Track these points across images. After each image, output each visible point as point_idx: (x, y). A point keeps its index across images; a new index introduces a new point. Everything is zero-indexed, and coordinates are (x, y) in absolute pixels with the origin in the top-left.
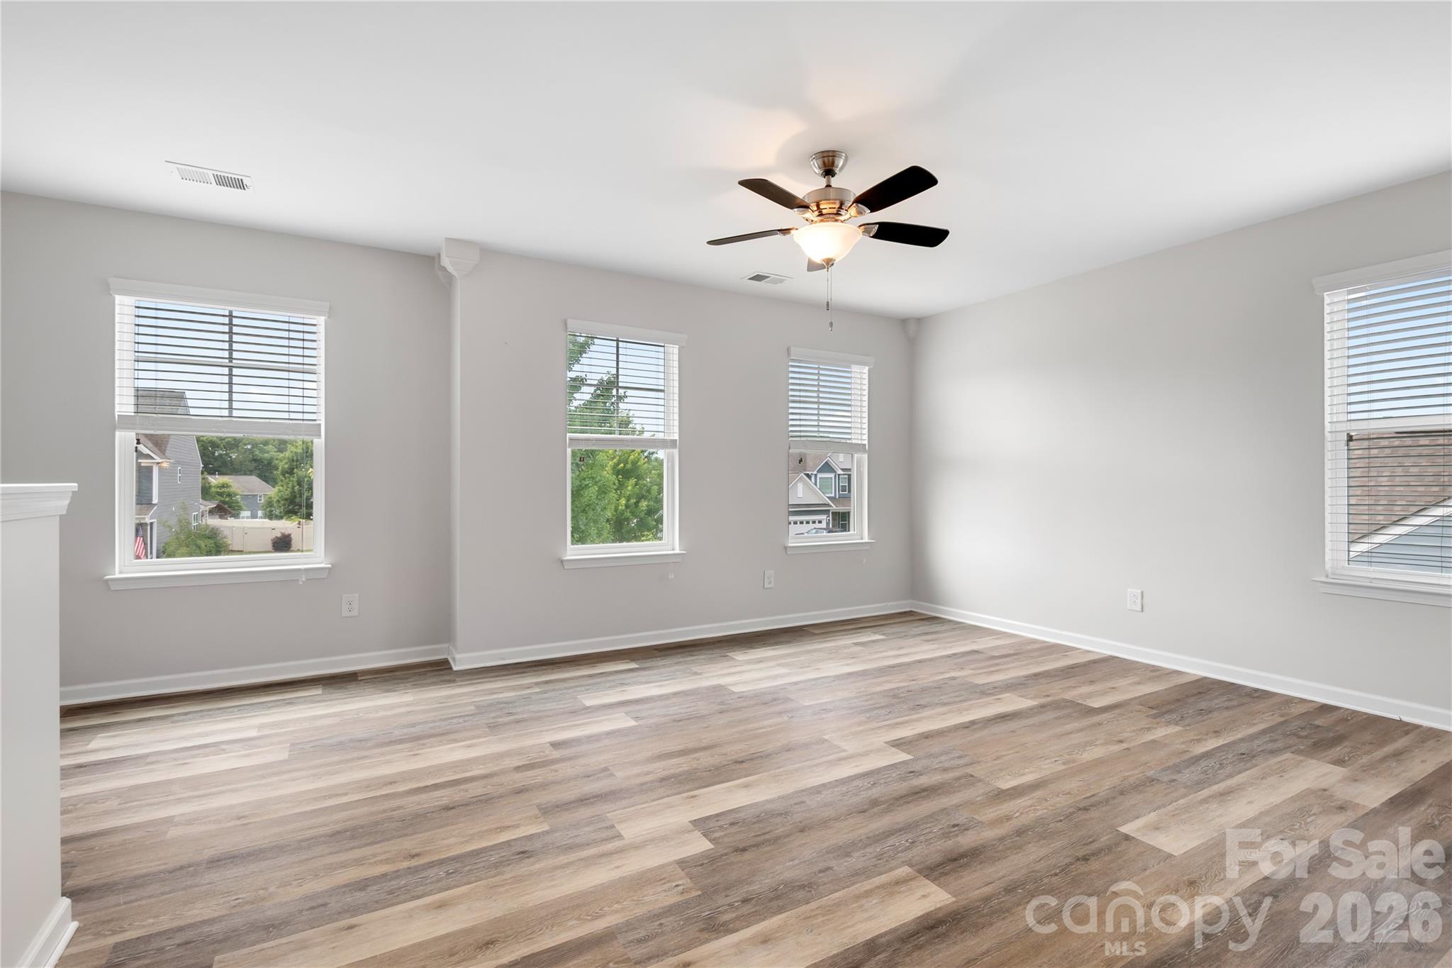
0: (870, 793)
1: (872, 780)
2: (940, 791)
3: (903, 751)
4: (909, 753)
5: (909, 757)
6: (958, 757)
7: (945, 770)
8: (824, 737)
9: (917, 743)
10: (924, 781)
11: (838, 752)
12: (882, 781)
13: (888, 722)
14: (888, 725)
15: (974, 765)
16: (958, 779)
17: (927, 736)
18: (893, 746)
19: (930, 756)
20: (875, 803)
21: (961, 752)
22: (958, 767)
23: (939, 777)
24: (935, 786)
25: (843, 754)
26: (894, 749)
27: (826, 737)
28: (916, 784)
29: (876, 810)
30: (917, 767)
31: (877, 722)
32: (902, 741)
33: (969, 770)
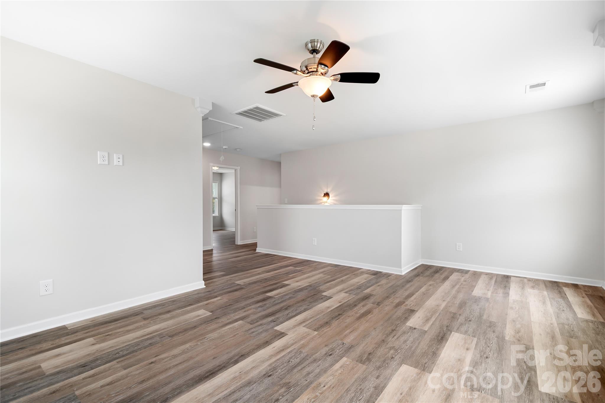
0: (288, 312)
1: (289, 316)
2: (265, 316)
3: (278, 331)
4: (276, 330)
5: (276, 328)
6: (254, 332)
7: (261, 325)
8: (317, 333)
9: (272, 337)
10: (270, 319)
11: (306, 325)
12: (285, 316)
13: (289, 350)
14: (288, 348)
15: (248, 329)
16: (257, 322)
17: (267, 343)
18: (284, 333)
19: (266, 331)
20: (286, 309)
21: (252, 336)
22: (255, 327)
23: (264, 321)
24: (266, 318)
25: (304, 324)
26: (283, 331)
27: (316, 333)
28: (273, 317)
29: (285, 307)
30: (272, 324)
31: (295, 349)
32: (279, 337)
33: (251, 326)
